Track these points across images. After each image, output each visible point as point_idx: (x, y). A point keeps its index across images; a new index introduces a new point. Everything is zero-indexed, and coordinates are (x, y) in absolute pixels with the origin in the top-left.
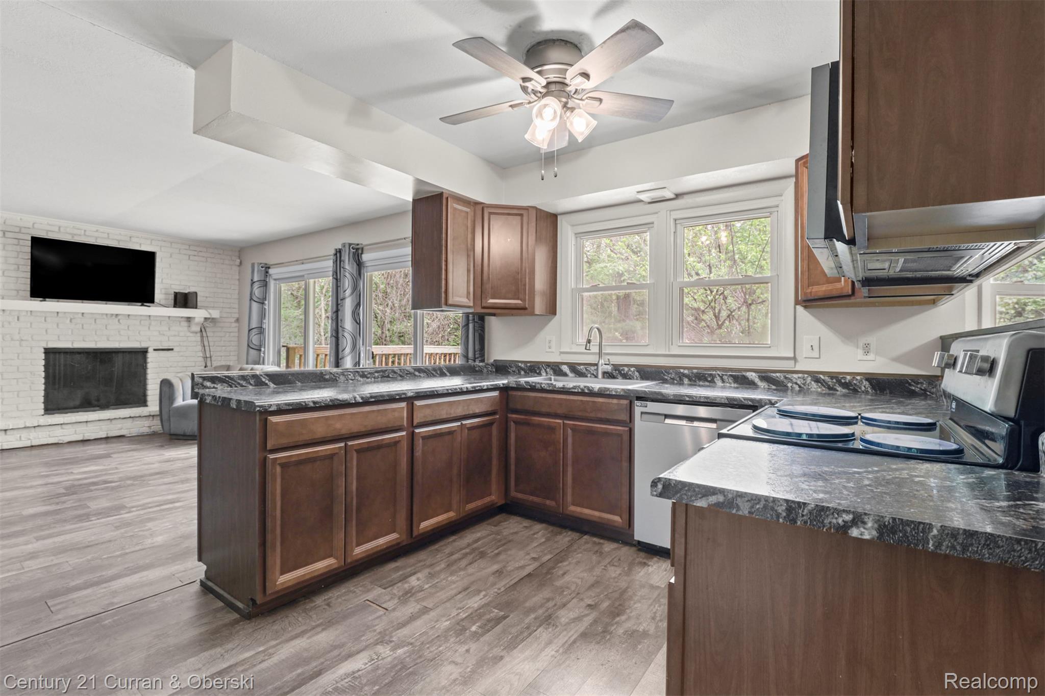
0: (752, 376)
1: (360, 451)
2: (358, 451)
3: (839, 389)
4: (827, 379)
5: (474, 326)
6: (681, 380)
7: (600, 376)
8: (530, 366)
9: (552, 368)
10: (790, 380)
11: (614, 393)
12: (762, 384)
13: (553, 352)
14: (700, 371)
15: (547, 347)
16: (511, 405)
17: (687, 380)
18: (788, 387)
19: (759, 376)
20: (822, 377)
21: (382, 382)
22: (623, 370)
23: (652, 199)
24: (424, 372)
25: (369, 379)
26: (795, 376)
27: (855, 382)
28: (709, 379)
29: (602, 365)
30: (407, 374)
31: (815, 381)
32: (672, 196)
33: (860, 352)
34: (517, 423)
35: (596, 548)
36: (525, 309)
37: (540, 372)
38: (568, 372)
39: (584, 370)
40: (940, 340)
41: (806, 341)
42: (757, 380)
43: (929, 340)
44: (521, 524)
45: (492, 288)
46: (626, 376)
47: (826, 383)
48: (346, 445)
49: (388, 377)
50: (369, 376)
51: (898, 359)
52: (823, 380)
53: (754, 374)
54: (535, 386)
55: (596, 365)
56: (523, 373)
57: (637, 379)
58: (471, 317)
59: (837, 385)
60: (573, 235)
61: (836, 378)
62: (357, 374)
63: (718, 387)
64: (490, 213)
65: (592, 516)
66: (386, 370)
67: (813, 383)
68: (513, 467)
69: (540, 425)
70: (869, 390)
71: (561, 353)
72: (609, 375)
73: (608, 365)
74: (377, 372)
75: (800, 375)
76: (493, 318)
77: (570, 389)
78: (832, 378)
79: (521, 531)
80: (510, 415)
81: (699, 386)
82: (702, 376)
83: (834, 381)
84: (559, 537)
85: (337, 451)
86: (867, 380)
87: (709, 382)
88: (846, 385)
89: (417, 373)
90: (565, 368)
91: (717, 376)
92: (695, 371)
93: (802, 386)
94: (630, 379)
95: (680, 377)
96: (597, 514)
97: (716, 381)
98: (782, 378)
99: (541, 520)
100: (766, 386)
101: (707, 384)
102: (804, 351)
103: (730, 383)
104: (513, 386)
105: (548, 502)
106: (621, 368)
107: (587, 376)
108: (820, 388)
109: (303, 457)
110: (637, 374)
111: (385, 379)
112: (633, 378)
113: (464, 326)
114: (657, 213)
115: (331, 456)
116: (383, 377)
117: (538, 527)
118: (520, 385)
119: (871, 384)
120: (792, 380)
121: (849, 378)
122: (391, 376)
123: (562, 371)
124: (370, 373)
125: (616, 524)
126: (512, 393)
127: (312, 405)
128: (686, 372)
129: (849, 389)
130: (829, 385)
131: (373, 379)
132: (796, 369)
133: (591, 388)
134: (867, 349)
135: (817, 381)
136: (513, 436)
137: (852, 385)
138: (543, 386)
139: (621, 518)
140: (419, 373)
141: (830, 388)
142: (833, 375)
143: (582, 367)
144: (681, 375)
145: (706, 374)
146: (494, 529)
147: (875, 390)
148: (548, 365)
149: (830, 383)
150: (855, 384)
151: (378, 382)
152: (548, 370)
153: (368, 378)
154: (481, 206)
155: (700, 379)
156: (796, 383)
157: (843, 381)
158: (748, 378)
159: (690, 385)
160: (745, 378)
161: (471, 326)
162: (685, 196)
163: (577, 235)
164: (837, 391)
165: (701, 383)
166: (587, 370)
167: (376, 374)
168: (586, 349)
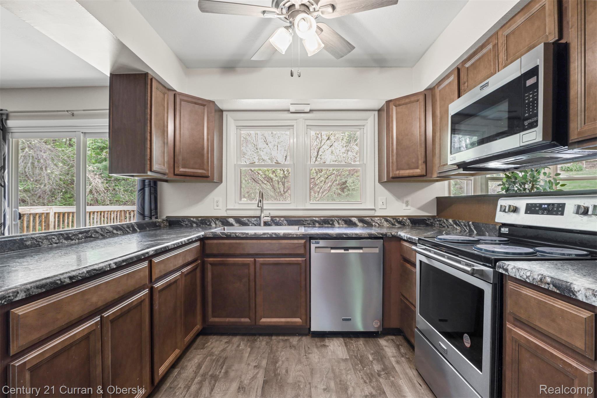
0: (355, 220)
1: (116, 319)
2: (112, 321)
3: (397, 224)
4: (391, 220)
5: (150, 190)
6: (314, 224)
7: (262, 224)
8: (201, 220)
9: (220, 221)
10: (374, 221)
11: (295, 236)
12: (360, 224)
13: (220, 209)
14: (325, 218)
15: (215, 205)
16: (208, 251)
17: (318, 224)
18: (373, 225)
19: (358, 220)
20: (389, 218)
21: (85, 242)
22: (276, 220)
23: (296, 110)
24: (121, 229)
25: (74, 241)
26: (377, 219)
27: (404, 220)
28: (331, 223)
29: (263, 218)
30: (107, 233)
31: (386, 221)
32: (308, 110)
33: (404, 205)
34: (213, 264)
35: (288, 344)
36: (207, 177)
37: (210, 224)
38: (234, 223)
39: (247, 221)
40: (436, 199)
41: (380, 200)
42: (357, 222)
43: (432, 199)
44: (221, 341)
45: (183, 160)
46: (277, 224)
47: (391, 222)
48: (102, 317)
49: (91, 237)
50: (73, 237)
51: (421, 208)
52: (390, 220)
53: (355, 219)
54: (230, 235)
55: (259, 217)
56: (195, 225)
57: (285, 225)
58: (147, 182)
59: (396, 222)
60: (235, 127)
61: (396, 219)
62: (61, 237)
63: (336, 228)
64: (181, 100)
65: (279, 322)
66: (89, 231)
67: (385, 222)
68: (210, 299)
69: (235, 264)
70: (410, 224)
71: (227, 210)
72: (266, 224)
73: (268, 217)
74: (81, 233)
75: (379, 218)
76: (165, 184)
77: (261, 235)
78: (394, 219)
79: (227, 347)
80: (206, 259)
81: (325, 227)
82: (327, 221)
83: (395, 220)
84: (257, 344)
85: (94, 328)
86: (409, 219)
87: (331, 224)
88: (400, 222)
89: (115, 232)
90: (231, 220)
91: (335, 221)
92: (322, 218)
93: (380, 224)
94: (280, 225)
95: (313, 223)
96: (283, 320)
97: (335, 224)
98: (370, 220)
99: (235, 335)
100: (362, 225)
101: (330, 226)
102: (379, 205)
103: (343, 225)
104: (210, 236)
105: (243, 320)
106: (274, 219)
107: (249, 225)
108: (388, 224)
109: (60, 348)
110: (285, 222)
111: (89, 239)
112: (283, 225)
113: (141, 190)
114: (296, 120)
115: (87, 337)
116: (86, 237)
117: (236, 340)
118: (216, 235)
119: (410, 221)
120: (375, 221)
121: (401, 218)
122: (93, 236)
123: (229, 222)
124: (74, 235)
125: (298, 324)
126: (207, 242)
127: (68, 281)
128: (317, 219)
129: (401, 224)
130: (392, 223)
131: (77, 241)
132: (376, 215)
133: (277, 234)
134: (407, 204)
135: (387, 221)
136: (209, 275)
137: (402, 222)
138: (237, 234)
139: (301, 319)
140: (117, 231)
141: (393, 225)
142: (394, 218)
143: (245, 219)
144: (314, 221)
145: (329, 220)
146: (205, 351)
147: (412, 224)
148: (217, 218)
149: (392, 222)
150: (404, 222)
151: (82, 243)
152: (217, 222)
153: (72, 240)
154: (174, 93)
155: (325, 223)
156: (377, 223)
157: (398, 220)
158: (352, 221)
159: (319, 227)
160: (351, 221)
161: (147, 190)
162: (314, 112)
163: (238, 127)
164: (396, 225)
165: (326, 226)
166: (249, 221)
167: (80, 236)
168: (258, 207)
